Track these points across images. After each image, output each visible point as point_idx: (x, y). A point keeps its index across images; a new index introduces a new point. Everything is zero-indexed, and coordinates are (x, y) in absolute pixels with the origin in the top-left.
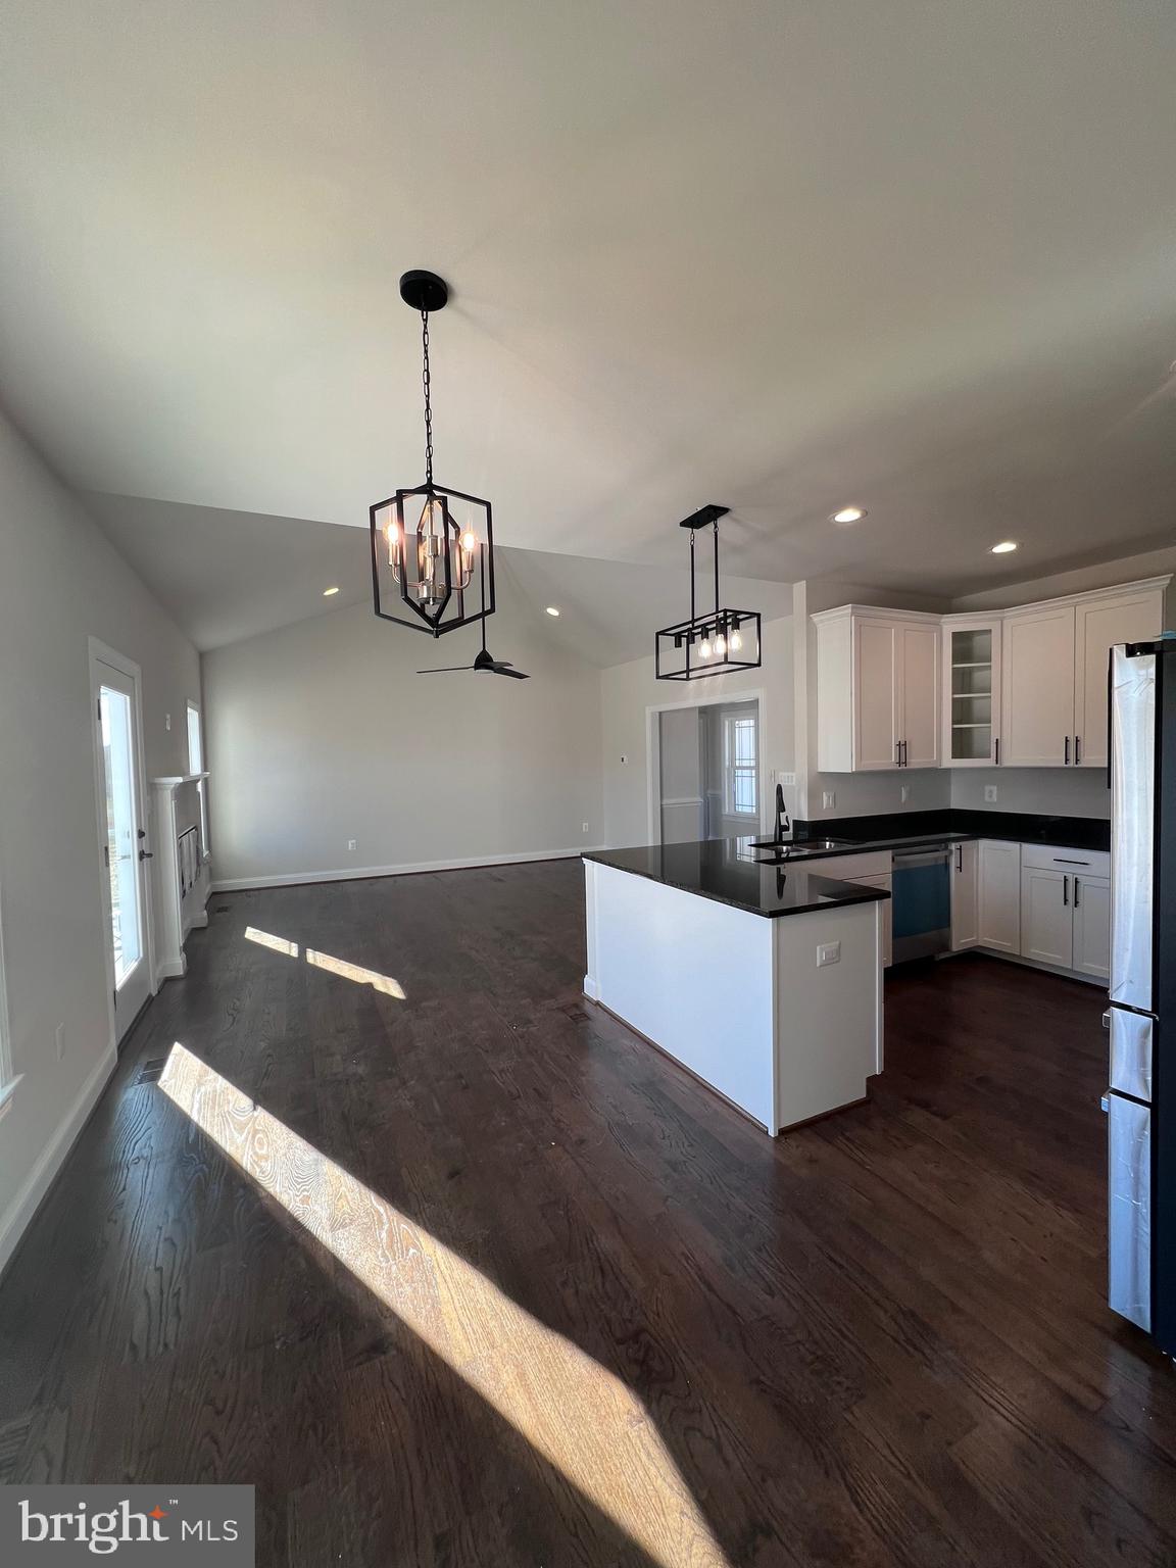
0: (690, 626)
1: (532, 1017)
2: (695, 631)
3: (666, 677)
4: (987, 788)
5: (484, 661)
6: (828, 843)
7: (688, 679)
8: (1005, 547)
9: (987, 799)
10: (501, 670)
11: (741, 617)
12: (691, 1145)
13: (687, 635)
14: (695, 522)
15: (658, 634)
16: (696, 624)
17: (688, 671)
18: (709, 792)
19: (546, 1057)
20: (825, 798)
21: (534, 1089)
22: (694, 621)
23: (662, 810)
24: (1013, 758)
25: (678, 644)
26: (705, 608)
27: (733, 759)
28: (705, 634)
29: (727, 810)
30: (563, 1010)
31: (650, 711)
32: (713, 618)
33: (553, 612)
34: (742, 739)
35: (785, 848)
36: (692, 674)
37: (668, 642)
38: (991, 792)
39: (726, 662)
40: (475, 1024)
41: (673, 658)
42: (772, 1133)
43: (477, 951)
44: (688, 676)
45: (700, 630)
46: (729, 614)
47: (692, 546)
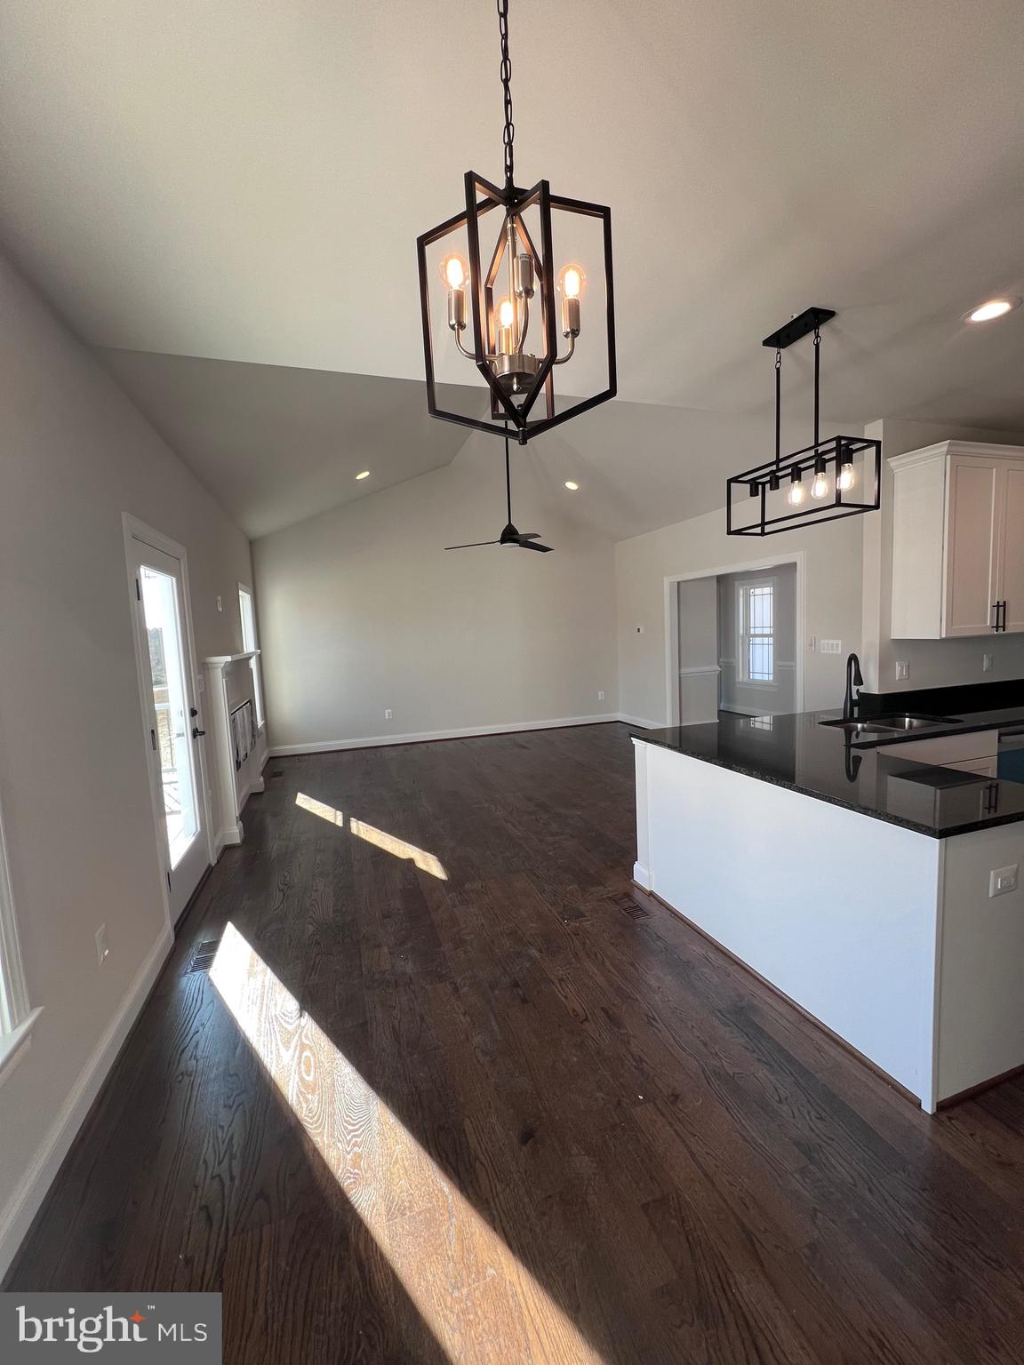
0: (774, 468)
1: (582, 908)
2: (780, 474)
3: (739, 532)
5: (510, 535)
6: (907, 720)
7: (763, 534)
10: (525, 542)
11: (854, 447)
12: (821, 1118)
13: (763, 482)
14: (781, 339)
15: (730, 482)
16: (782, 465)
17: (763, 524)
18: (721, 660)
19: (608, 963)
20: (898, 668)
21: (603, 1009)
22: (778, 461)
23: (680, 678)
25: (754, 493)
26: (797, 440)
27: (747, 627)
28: (796, 474)
29: (741, 677)
30: (614, 900)
31: (668, 583)
32: (812, 453)
33: (572, 486)
34: (759, 606)
35: (859, 725)
36: (768, 528)
37: (741, 490)
39: (839, 504)
40: (523, 913)
41: (747, 510)
42: (928, 1107)
43: (513, 824)
44: (763, 530)
45: (789, 470)
46: (843, 442)
47: (778, 370)
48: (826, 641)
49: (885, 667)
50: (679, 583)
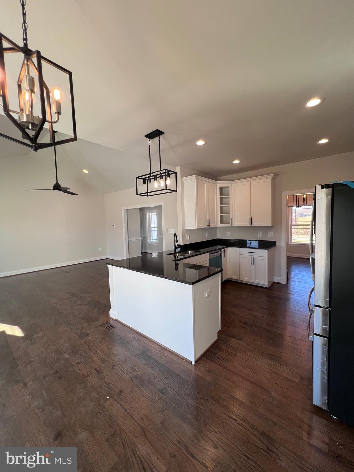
0: (149, 175)
1: (89, 332)
2: (151, 178)
3: (140, 195)
4: (227, 232)
5: (57, 187)
6: (189, 252)
7: (148, 196)
8: (236, 162)
9: (227, 235)
10: (65, 191)
11: (170, 173)
12: (166, 379)
13: (147, 179)
14: (151, 136)
15: (137, 178)
16: (152, 175)
17: (148, 193)
18: (142, 235)
20: (187, 237)
22: (151, 173)
23: (128, 242)
24: (236, 224)
25: (144, 183)
26: (155, 168)
27: (150, 225)
28: (156, 178)
29: (148, 241)
30: (101, 326)
31: (123, 209)
32: (159, 173)
33: (85, 171)
34: (152, 218)
35: (178, 254)
36: (149, 194)
37: (140, 181)
38: (228, 233)
39: (166, 189)
41: (142, 188)
42: (193, 363)
43: (60, 305)
44: (148, 194)
45: (154, 177)
46: (167, 171)
47: (149, 145)
48: (170, 229)
49: (184, 237)
50: (127, 210)
